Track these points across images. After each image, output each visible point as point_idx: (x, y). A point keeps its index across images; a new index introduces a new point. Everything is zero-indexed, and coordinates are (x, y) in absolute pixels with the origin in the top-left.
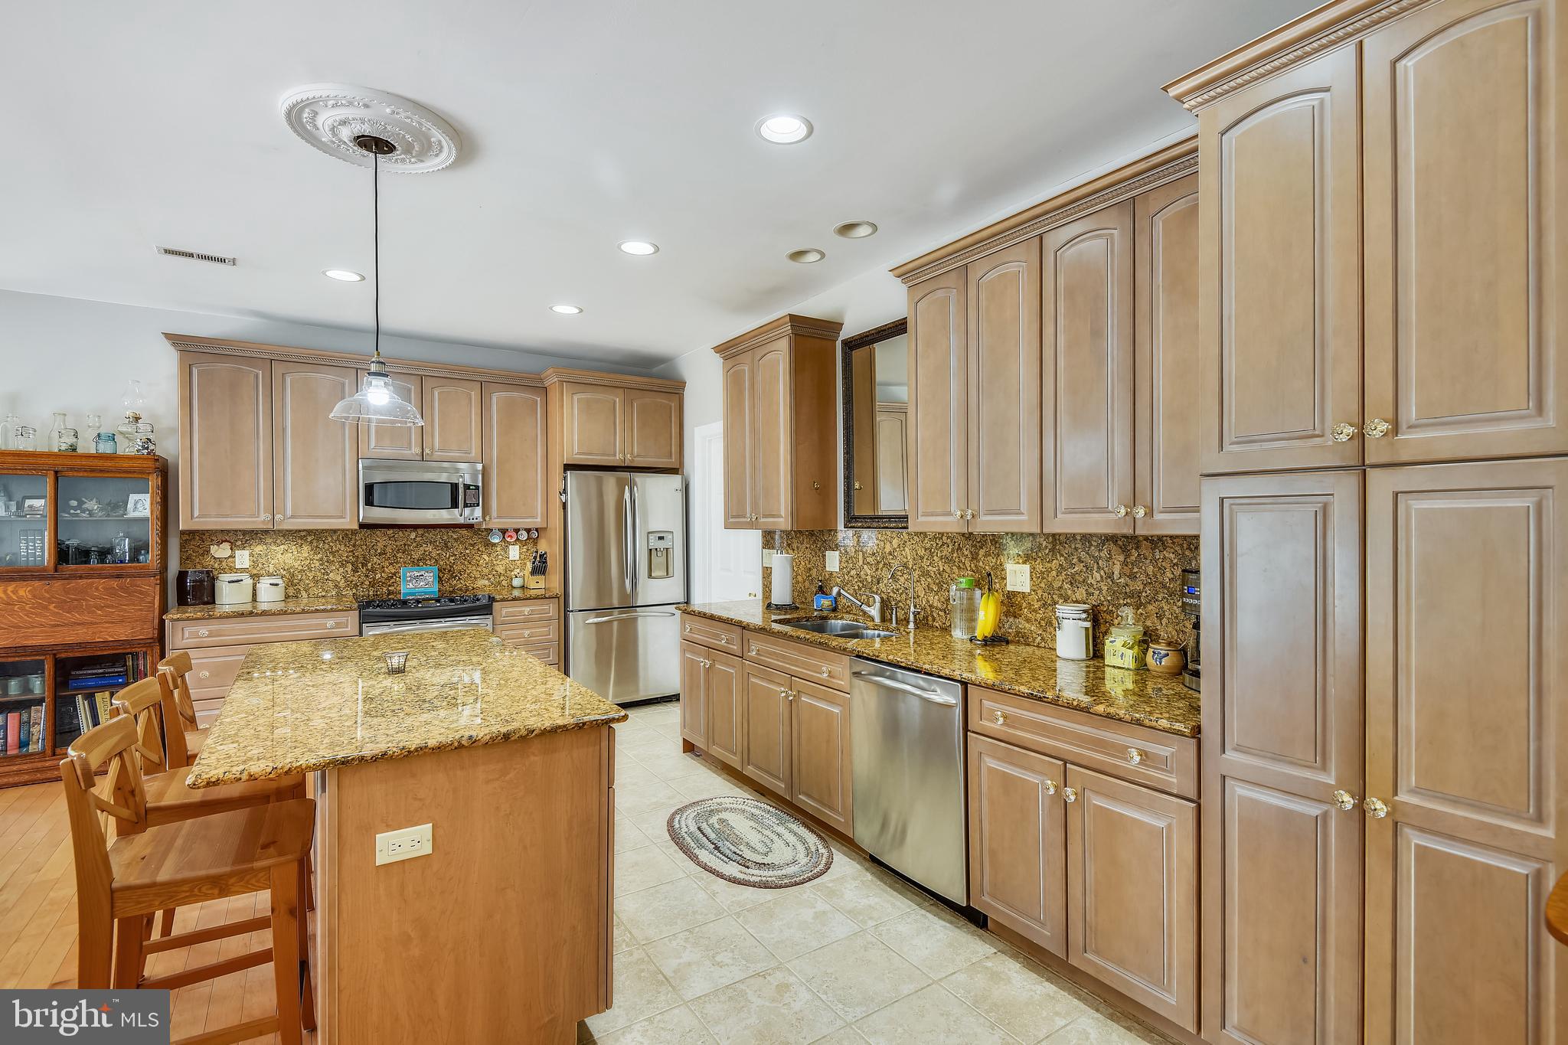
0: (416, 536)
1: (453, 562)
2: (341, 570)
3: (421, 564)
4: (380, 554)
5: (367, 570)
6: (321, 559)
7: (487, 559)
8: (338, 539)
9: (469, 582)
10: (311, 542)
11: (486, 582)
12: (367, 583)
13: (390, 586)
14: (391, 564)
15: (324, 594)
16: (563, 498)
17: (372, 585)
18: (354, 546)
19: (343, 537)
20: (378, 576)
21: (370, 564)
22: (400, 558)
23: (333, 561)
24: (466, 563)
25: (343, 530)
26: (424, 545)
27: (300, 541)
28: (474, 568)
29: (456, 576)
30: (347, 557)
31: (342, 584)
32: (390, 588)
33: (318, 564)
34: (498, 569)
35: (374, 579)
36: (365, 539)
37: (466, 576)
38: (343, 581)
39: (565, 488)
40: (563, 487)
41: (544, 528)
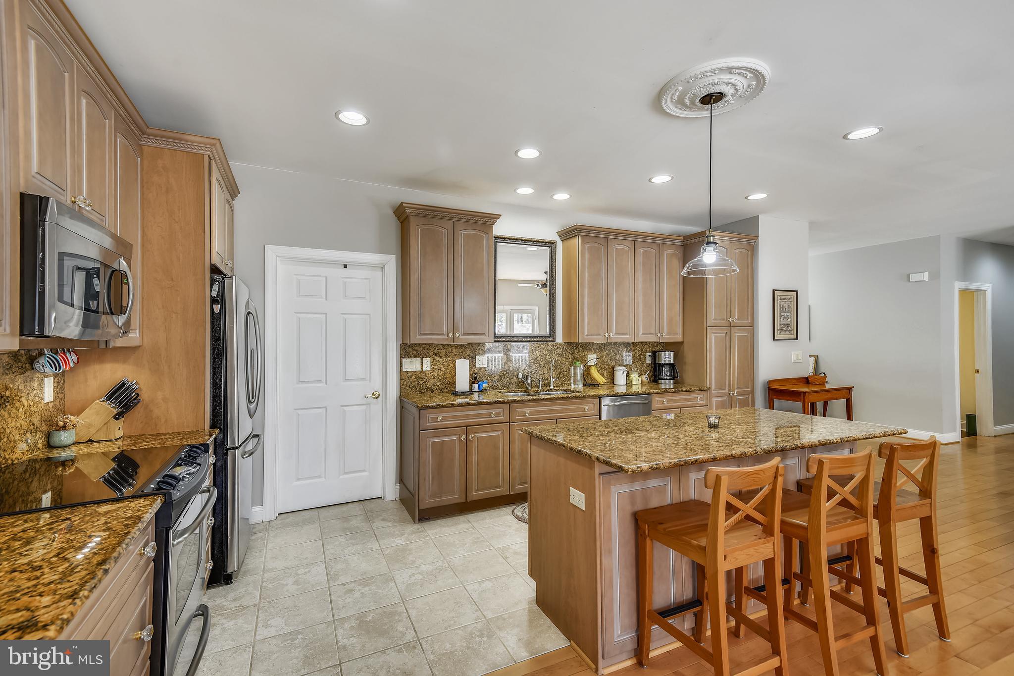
7: (26, 404)
11: (24, 447)
16: (217, 308)
24: (6, 415)
28: (13, 424)
34: (35, 421)
39: (218, 295)
40: (214, 294)
41: (139, 347)
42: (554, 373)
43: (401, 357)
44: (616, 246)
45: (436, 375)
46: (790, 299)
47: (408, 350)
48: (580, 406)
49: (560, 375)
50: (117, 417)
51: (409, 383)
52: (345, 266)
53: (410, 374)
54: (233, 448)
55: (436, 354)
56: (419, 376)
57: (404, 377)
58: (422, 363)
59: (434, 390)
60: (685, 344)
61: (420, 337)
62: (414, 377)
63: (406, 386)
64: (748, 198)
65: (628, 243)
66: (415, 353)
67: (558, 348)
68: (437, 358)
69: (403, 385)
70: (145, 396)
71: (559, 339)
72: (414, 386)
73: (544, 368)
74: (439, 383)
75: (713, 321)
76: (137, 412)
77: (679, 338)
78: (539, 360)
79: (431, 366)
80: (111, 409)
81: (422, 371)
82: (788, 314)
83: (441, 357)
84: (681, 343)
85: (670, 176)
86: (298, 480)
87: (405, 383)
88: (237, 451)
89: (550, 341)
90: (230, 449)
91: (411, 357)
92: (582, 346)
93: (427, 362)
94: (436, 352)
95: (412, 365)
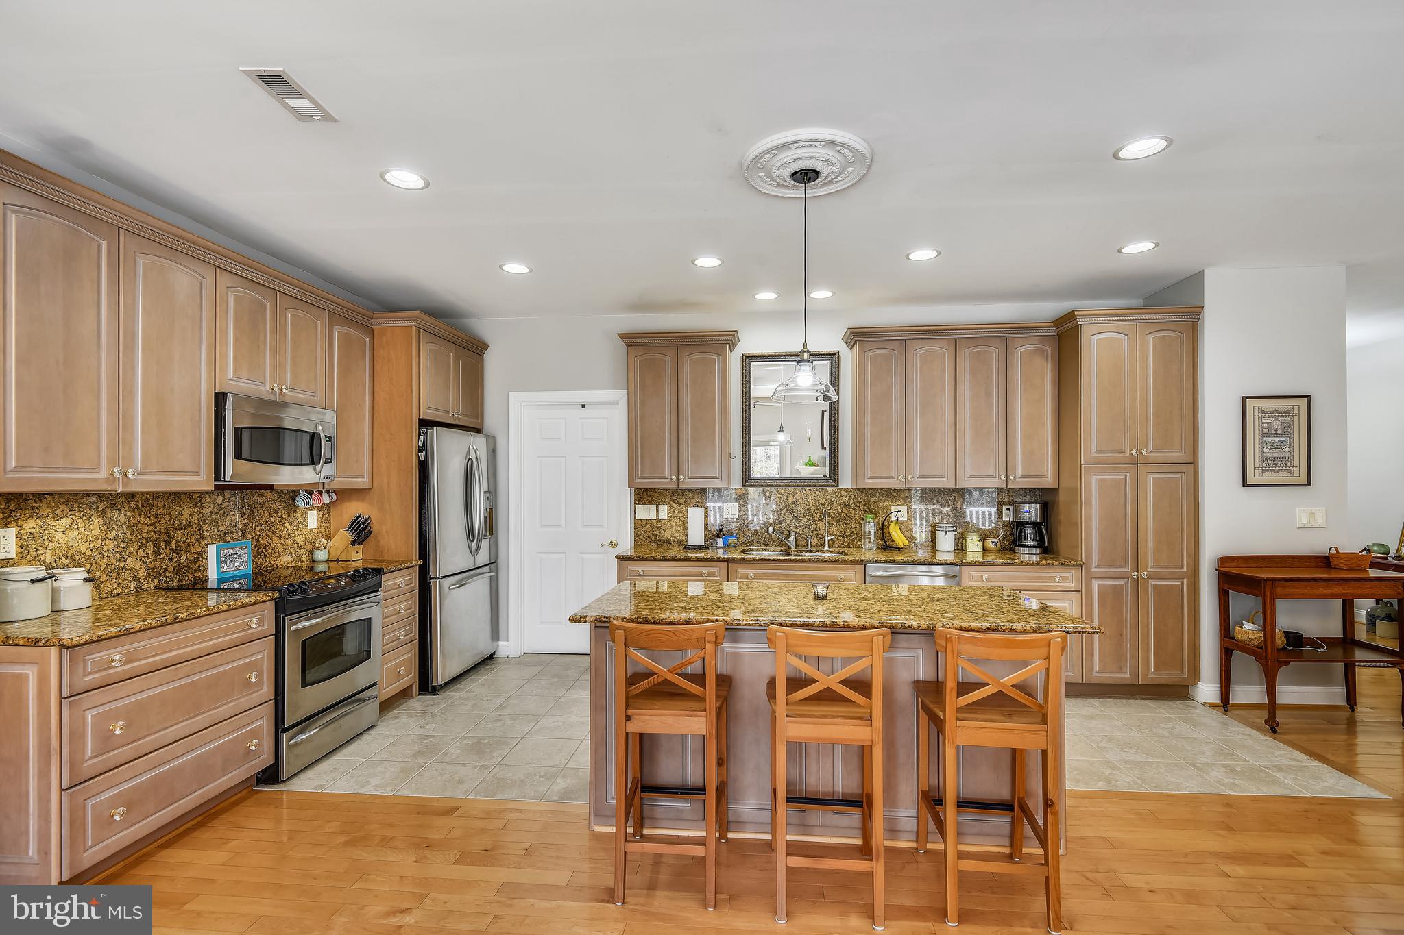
0: (223, 501)
1: (258, 533)
2: (141, 553)
3: (228, 538)
4: (186, 527)
5: (171, 550)
6: (116, 538)
7: (289, 528)
8: (137, 507)
9: (274, 559)
10: (103, 512)
11: (289, 558)
12: (171, 569)
13: (196, 571)
14: (196, 540)
15: (119, 590)
16: (422, 456)
17: (177, 571)
18: (156, 516)
19: (142, 504)
20: (183, 558)
21: (174, 542)
22: (207, 531)
23: (131, 540)
24: (271, 534)
25: (143, 493)
26: (232, 513)
27: (88, 511)
28: (278, 541)
29: (262, 552)
30: (147, 533)
31: (142, 573)
32: (196, 575)
33: (111, 546)
34: (299, 541)
35: (179, 562)
36: (169, 506)
37: (271, 551)
38: (143, 569)
39: (423, 445)
40: (421, 444)
41: (369, 489)
42: (836, 529)
43: (635, 503)
44: (918, 351)
45: (674, 525)
46: (1288, 412)
47: (644, 495)
48: (833, 573)
49: (845, 533)
50: (354, 543)
51: (643, 533)
52: (583, 406)
53: (644, 523)
54: (436, 579)
55: (674, 501)
56: (655, 524)
57: (638, 524)
58: (657, 510)
59: (672, 542)
60: (1061, 491)
61: (639, 480)
62: (648, 526)
63: (640, 535)
64: (1123, 251)
65: (944, 344)
66: (649, 498)
67: (841, 496)
68: (675, 505)
69: (637, 534)
70: (375, 527)
71: (846, 483)
72: (649, 537)
73: (820, 521)
74: (677, 535)
75: (1096, 455)
76: (371, 542)
77: (1049, 481)
78: (813, 510)
79: (668, 514)
80: (349, 536)
81: (658, 520)
82: (1283, 439)
83: (680, 504)
84: (1054, 491)
85: (934, 250)
86: (542, 623)
87: (639, 533)
88: (438, 581)
89: (829, 486)
90: (433, 579)
91: (645, 504)
92: (881, 494)
93: (664, 509)
94: (674, 498)
95: (647, 512)
